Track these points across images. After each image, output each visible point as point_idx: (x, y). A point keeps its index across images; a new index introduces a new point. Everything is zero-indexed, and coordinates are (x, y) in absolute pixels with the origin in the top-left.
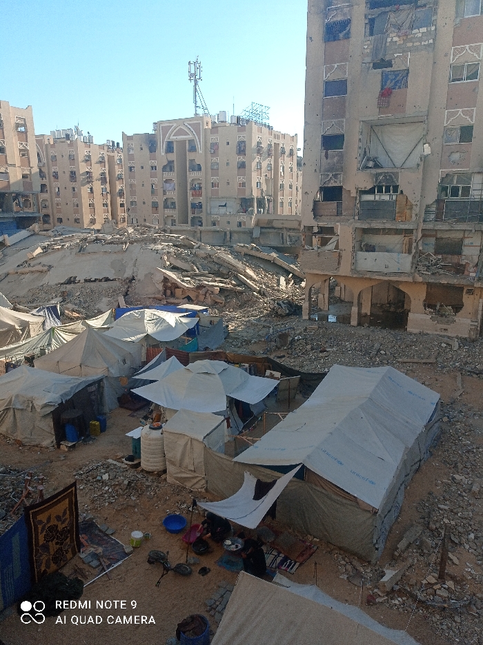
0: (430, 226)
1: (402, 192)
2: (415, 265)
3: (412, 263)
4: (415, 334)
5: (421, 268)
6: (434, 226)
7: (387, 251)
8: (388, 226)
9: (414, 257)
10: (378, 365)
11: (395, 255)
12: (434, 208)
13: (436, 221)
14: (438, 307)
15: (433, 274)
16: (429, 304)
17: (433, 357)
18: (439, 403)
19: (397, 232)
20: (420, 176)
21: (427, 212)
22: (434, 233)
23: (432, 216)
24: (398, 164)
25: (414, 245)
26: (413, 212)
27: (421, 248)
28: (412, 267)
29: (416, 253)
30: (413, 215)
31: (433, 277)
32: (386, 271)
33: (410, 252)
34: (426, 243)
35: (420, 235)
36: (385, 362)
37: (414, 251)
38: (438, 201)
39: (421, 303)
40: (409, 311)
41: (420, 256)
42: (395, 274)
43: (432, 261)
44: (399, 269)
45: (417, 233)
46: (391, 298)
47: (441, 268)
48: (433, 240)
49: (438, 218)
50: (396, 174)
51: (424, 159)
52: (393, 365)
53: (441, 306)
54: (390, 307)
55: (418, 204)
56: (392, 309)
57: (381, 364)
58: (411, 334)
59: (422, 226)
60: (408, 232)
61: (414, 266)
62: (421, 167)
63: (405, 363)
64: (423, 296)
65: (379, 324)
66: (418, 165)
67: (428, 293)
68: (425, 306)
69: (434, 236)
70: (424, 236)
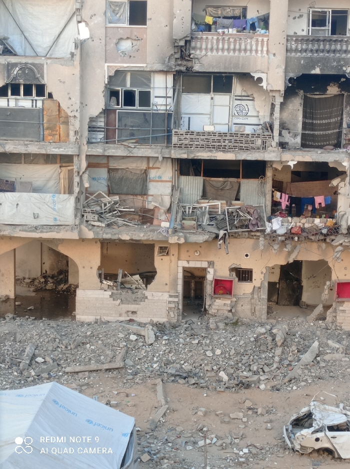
0: (98, 150)
1: (50, 96)
2: (81, 212)
3: (76, 209)
4: (89, 324)
5: (90, 217)
6: (105, 150)
7: (35, 190)
8: (33, 149)
9: (78, 200)
10: (34, 382)
11: (48, 197)
12: (101, 123)
13: (107, 143)
14: (120, 279)
15: (108, 225)
16: (107, 275)
17: (119, 358)
18: (135, 433)
19: (49, 159)
20: (77, 71)
21: (92, 129)
22: (105, 161)
23: (101, 136)
24: (41, 51)
25: (76, 179)
26: (71, 127)
27: (87, 185)
28: (76, 216)
29: (80, 193)
30: (72, 133)
31: (108, 230)
32: (36, 223)
33: (70, 191)
34: (94, 176)
35: (84, 164)
36: (45, 375)
37: (76, 189)
38: (107, 112)
39: (95, 272)
40: (77, 286)
41: (87, 198)
42: (50, 227)
43: (105, 205)
44: (55, 219)
45: (80, 161)
46: (47, 267)
47: (119, 216)
48: (103, 173)
49: (109, 138)
50: (40, 67)
51: (80, 45)
52: (58, 379)
53: (124, 276)
54: (46, 282)
55: (78, 115)
56: (50, 286)
57: (38, 380)
58: (82, 324)
59: (86, 150)
60: (66, 159)
61: (79, 215)
62: (77, 58)
63: (77, 373)
64: (96, 261)
65: (31, 313)
66: (72, 55)
67: (104, 257)
68: (100, 276)
69: (107, 166)
70: (90, 166)
